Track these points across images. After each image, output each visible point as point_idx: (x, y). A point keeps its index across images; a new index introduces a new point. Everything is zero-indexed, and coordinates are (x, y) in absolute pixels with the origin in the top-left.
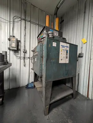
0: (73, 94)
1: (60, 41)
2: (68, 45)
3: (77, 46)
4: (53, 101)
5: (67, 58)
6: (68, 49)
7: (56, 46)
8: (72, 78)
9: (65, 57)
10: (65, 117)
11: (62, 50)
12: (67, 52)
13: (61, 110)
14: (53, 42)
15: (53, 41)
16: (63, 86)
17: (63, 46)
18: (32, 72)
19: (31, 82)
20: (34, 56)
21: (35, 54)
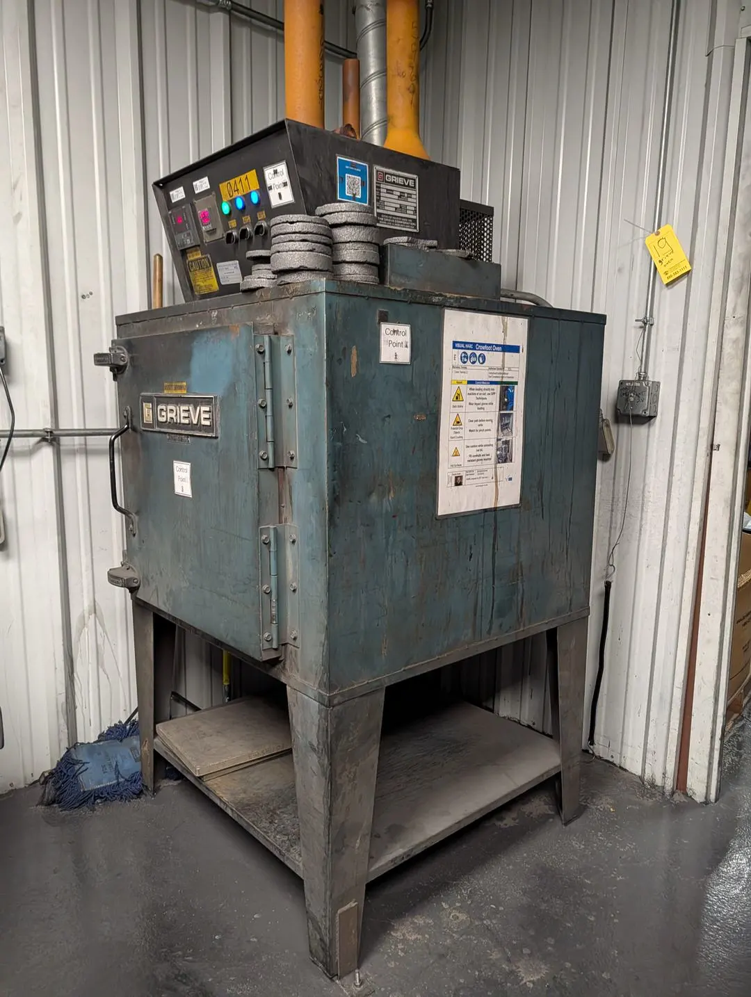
0: (558, 776)
1: (443, 306)
2: (517, 330)
3: (601, 320)
4: (397, 852)
5: (504, 457)
6: (516, 368)
7: (404, 356)
8: (552, 634)
9: (492, 452)
10: (495, 955)
11: (465, 389)
12: (506, 402)
13: (463, 917)
14: (385, 327)
15: (384, 318)
16: (469, 721)
17: (471, 350)
18: (94, 609)
19: (100, 736)
20: (134, 430)
21: (173, 415)
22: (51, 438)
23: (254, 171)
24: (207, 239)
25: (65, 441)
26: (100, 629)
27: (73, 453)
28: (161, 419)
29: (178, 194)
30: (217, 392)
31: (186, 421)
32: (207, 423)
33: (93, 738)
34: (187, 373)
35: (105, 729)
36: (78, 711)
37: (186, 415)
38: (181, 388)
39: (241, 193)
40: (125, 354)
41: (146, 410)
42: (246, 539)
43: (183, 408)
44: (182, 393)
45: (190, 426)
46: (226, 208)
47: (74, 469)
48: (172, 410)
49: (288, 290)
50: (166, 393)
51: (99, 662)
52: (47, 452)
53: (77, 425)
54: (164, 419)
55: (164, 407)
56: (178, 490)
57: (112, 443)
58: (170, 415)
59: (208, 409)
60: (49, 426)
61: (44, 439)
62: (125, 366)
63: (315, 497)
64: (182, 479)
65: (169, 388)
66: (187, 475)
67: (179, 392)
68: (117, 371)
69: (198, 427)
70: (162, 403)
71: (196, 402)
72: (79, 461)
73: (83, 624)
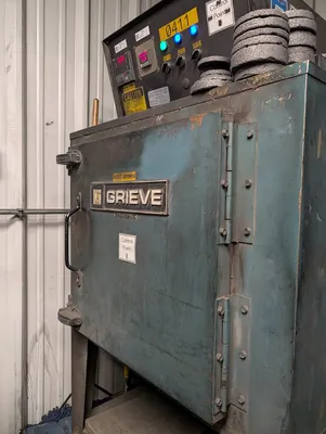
18: (44, 329)
19: (43, 418)
20: (84, 210)
21: (122, 198)
22: (21, 215)
23: (195, 9)
24: (142, 74)
25: (30, 217)
26: (46, 343)
27: (35, 225)
28: (109, 201)
29: (121, 46)
30: (171, 176)
31: (136, 202)
32: (159, 203)
33: (38, 420)
34: (137, 164)
35: (46, 413)
36: (29, 401)
37: (135, 197)
38: (130, 176)
39: (179, 30)
40: (79, 154)
41: (95, 196)
42: (197, 308)
43: (131, 192)
44: (133, 180)
45: (140, 206)
46: (163, 46)
47: (36, 235)
48: (121, 194)
49: (251, 82)
50: (115, 181)
51: (45, 364)
52: (19, 224)
53: (39, 206)
54: (113, 201)
55: (113, 192)
56: (122, 256)
57: (67, 219)
58: (118, 198)
59: (159, 191)
60: (21, 207)
61: (17, 216)
62: (79, 164)
63: (277, 273)
64: (127, 248)
65: (118, 177)
66: (132, 245)
67: (128, 180)
68: (72, 167)
69: (149, 206)
70: (111, 189)
71: (146, 186)
72: (39, 231)
73: (36, 339)
